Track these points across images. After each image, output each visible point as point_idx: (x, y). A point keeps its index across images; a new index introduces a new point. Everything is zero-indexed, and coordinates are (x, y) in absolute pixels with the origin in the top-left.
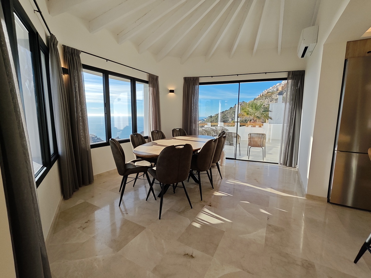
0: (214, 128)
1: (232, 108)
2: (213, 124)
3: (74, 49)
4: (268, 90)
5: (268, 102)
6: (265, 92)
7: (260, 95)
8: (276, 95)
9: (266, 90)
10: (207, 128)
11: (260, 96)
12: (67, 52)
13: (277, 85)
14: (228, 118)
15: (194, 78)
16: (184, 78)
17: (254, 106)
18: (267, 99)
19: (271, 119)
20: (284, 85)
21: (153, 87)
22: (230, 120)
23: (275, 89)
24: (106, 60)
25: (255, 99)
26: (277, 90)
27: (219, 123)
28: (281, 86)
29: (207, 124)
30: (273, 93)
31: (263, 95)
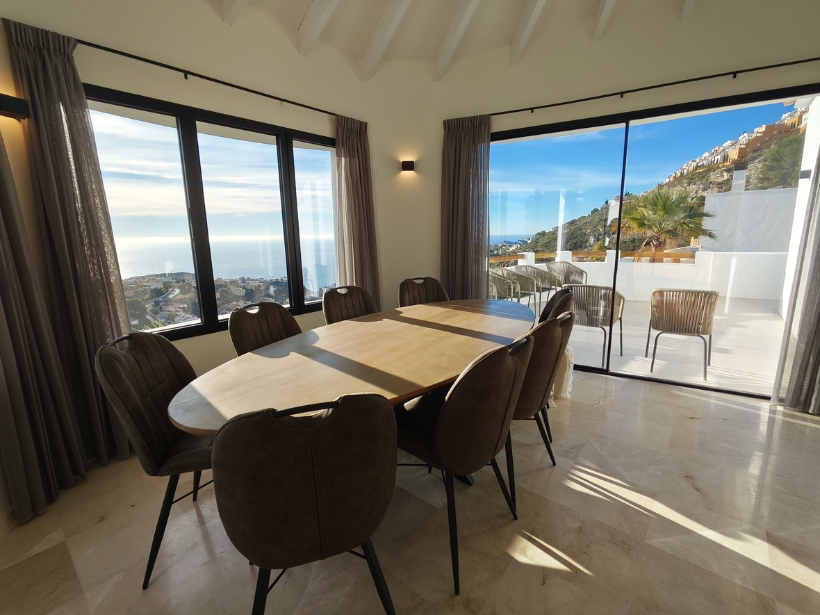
0: (543, 267)
1: (597, 210)
2: (540, 256)
3: (47, 32)
4: (698, 160)
5: (696, 192)
6: (688, 167)
7: (674, 175)
8: (722, 172)
9: (690, 163)
10: (524, 269)
11: (675, 178)
12: (17, 42)
13: (724, 145)
14: (587, 237)
15: (473, 119)
16: (444, 122)
17: (660, 203)
18: (695, 183)
19: (711, 235)
20: (746, 144)
21: (350, 156)
22: (592, 240)
23: (719, 157)
24: (183, 74)
25: (661, 186)
26: (725, 159)
27: (559, 252)
28: (738, 146)
29: (523, 257)
30: (711, 168)
31: (682, 174)
